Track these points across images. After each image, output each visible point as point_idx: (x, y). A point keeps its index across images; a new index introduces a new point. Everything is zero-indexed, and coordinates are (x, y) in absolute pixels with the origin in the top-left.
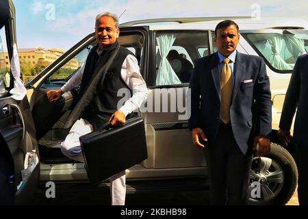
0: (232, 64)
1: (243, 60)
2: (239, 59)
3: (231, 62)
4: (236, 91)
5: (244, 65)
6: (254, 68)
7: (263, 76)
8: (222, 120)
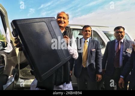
0: (88, 43)
1: (92, 41)
2: (90, 41)
3: (87, 42)
4: (89, 54)
5: (92, 43)
6: (96, 45)
7: (99, 48)
8: (83, 66)
